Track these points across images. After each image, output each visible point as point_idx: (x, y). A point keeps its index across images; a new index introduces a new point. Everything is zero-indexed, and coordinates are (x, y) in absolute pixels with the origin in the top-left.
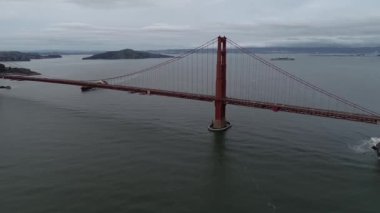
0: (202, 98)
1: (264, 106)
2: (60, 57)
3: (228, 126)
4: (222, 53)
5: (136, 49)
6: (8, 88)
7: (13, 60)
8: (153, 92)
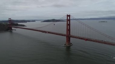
0: (62, 35)
1: (82, 39)
2: (35, 21)
3: (71, 44)
4: (69, 20)
5: (56, 19)
6: (15, 30)
7: (22, 22)
8: (49, 33)
